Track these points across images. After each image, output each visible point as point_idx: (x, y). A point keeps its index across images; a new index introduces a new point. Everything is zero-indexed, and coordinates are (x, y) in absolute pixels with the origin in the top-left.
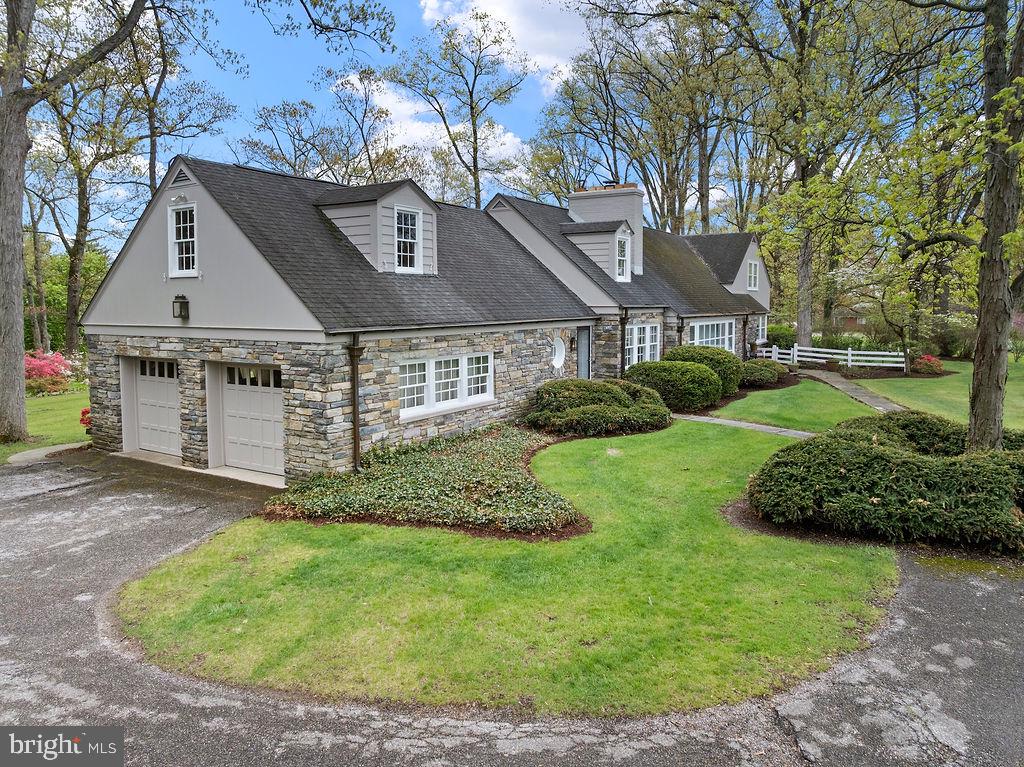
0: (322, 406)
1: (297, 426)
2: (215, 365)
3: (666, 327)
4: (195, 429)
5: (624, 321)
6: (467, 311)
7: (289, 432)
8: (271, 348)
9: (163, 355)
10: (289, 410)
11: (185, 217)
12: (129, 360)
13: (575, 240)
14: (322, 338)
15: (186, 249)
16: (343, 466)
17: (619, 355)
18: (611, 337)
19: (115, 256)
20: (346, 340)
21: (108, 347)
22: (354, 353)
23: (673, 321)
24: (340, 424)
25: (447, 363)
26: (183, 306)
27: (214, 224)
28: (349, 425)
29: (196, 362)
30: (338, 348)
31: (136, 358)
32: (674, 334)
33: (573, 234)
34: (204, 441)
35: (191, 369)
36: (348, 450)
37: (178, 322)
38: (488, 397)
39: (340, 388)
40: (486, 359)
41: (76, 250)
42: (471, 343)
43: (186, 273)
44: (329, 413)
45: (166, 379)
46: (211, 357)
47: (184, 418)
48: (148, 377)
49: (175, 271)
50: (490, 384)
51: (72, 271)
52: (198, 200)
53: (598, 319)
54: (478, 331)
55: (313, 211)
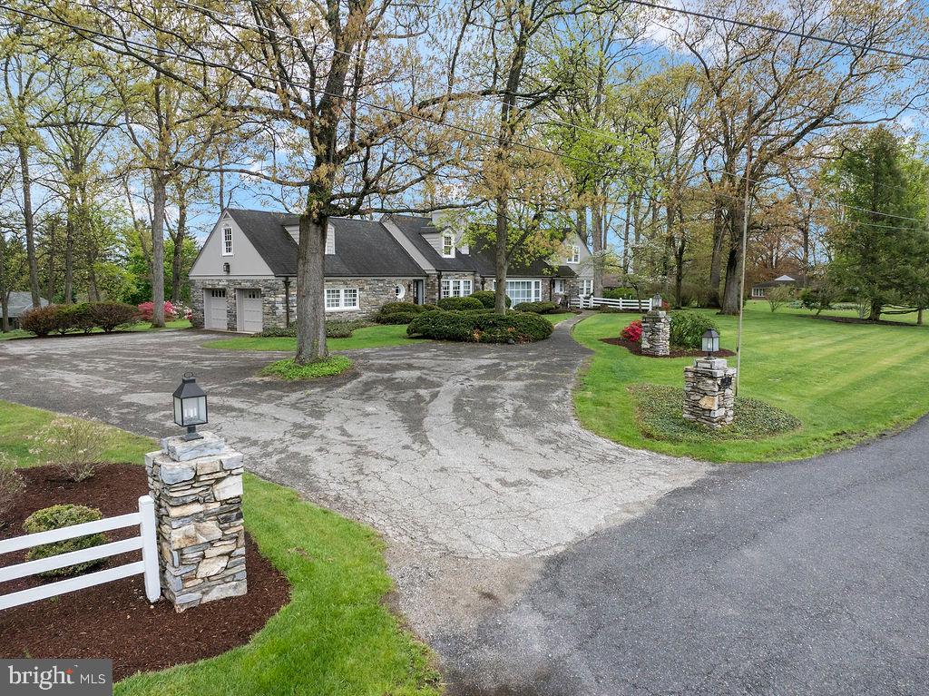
0: (274, 302)
1: (266, 311)
2: (239, 289)
3: (475, 282)
4: (232, 316)
5: (439, 277)
6: (344, 269)
7: (264, 313)
8: (258, 282)
9: (220, 287)
10: (264, 305)
11: (228, 231)
12: (208, 290)
13: (424, 236)
14: (274, 278)
15: (228, 244)
16: (282, 326)
17: (437, 294)
18: (433, 285)
19: (202, 245)
20: (284, 279)
21: (199, 285)
22: (287, 284)
23: (479, 278)
24: (281, 309)
25: (333, 291)
26: (228, 266)
27: (239, 236)
28: (285, 311)
29: (232, 289)
30: (280, 281)
31: (210, 289)
32: (479, 285)
33: (424, 233)
34: (235, 320)
35: (231, 292)
36: (285, 320)
37: (225, 273)
38: (357, 308)
39: (281, 297)
40: (355, 291)
41: (178, 237)
42: (345, 283)
43: (229, 254)
44: (277, 305)
45: (222, 298)
46: (238, 287)
47: (228, 312)
48: (215, 297)
49: (225, 254)
50: (357, 302)
51: (176, 253)
52: (232, 224)
53: (428, 276)
54: (349, 279)
55: (280, 227)
